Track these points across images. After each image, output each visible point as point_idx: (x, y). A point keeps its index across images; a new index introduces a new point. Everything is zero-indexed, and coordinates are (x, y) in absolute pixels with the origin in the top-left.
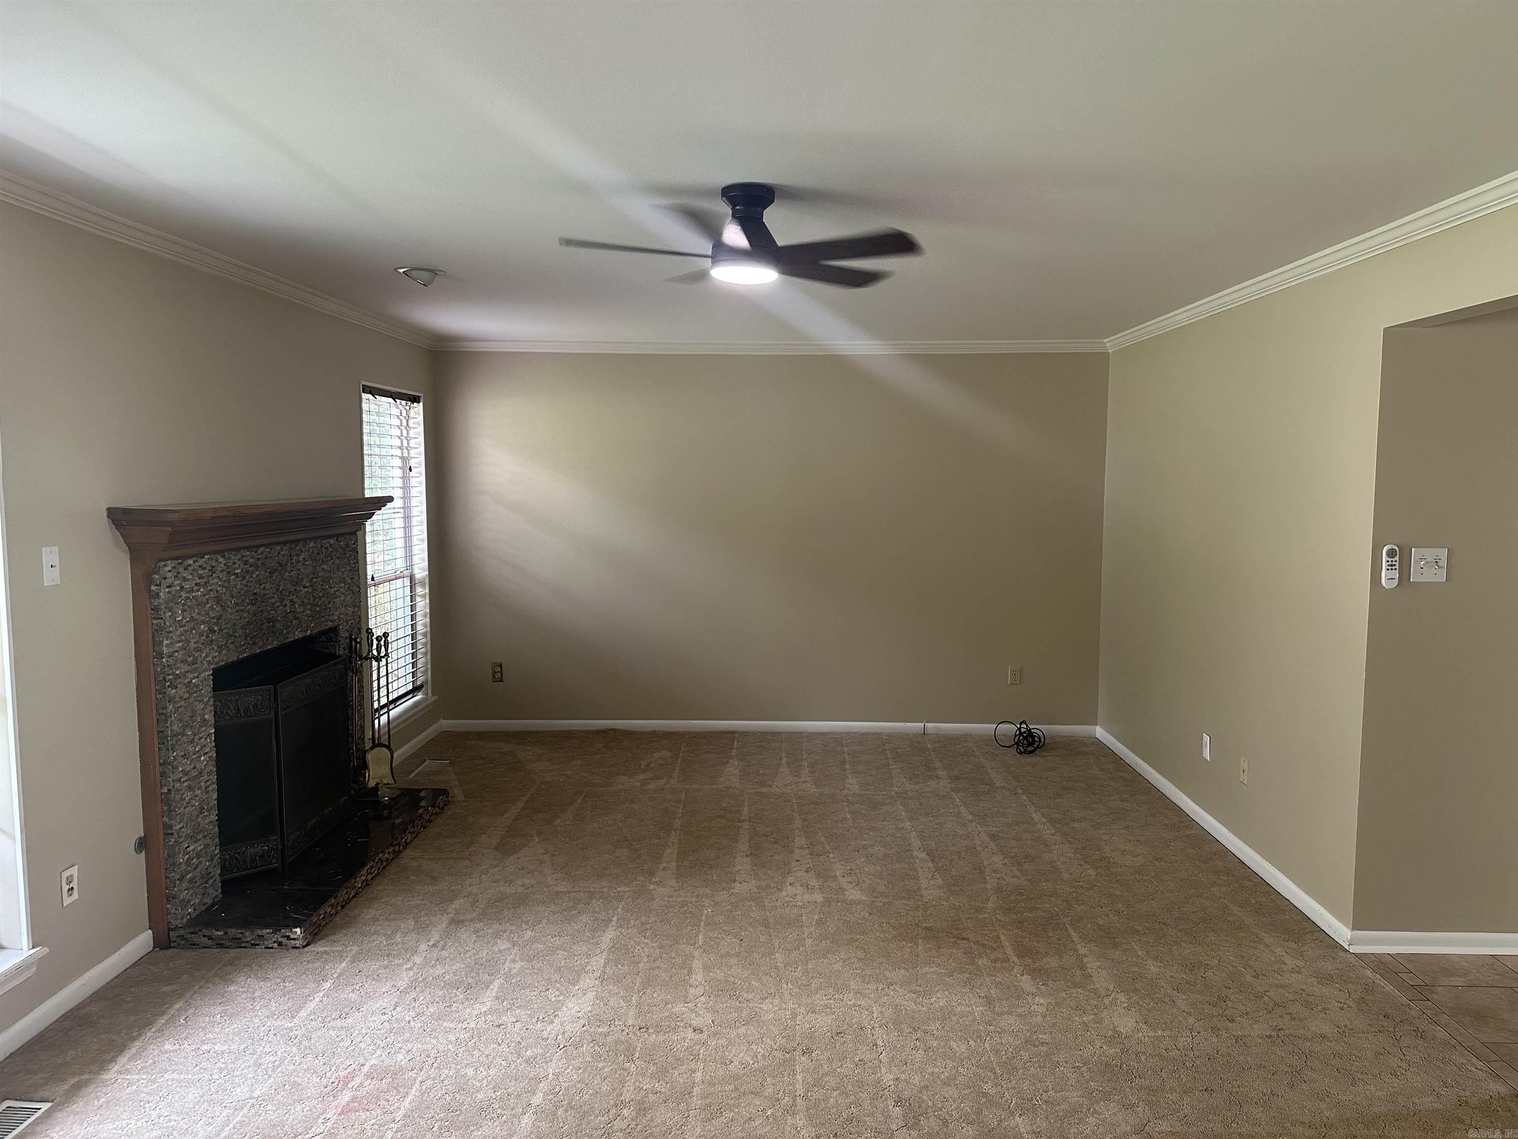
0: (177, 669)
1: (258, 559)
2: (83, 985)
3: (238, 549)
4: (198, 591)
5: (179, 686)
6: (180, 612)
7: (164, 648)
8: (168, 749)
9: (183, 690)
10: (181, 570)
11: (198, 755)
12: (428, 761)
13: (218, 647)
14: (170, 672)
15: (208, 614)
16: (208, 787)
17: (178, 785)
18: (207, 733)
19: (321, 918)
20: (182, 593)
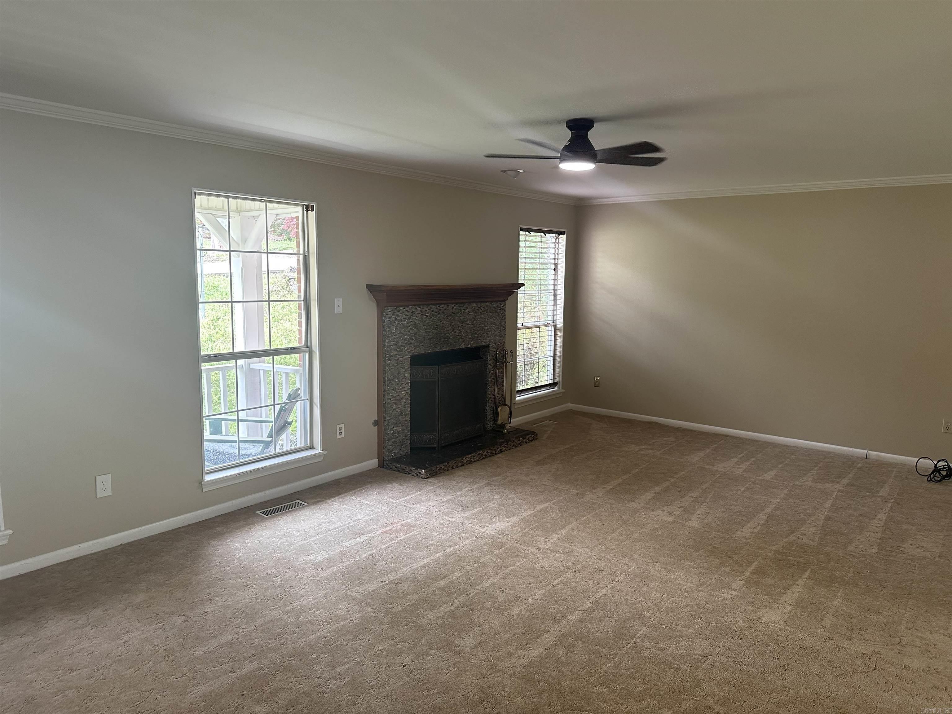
0: (392, 353)
1: (440, 310)
2: (343, 471)
3: (428, 305)
4: (404, 321)
5: (392, 360)
6: (395, 329)
7: (386, 344)
8: (386, 386)
9: (394, 362)
10: (396, 311)
11: (401, 390)
12: (548, 421)
13: (414, 346)
14: (388, 353)
15: (409, 331)
16: (405, 405)
17: (389, 401)
18: (406, 382)
19: (437, 469)
20: (396, 321)
